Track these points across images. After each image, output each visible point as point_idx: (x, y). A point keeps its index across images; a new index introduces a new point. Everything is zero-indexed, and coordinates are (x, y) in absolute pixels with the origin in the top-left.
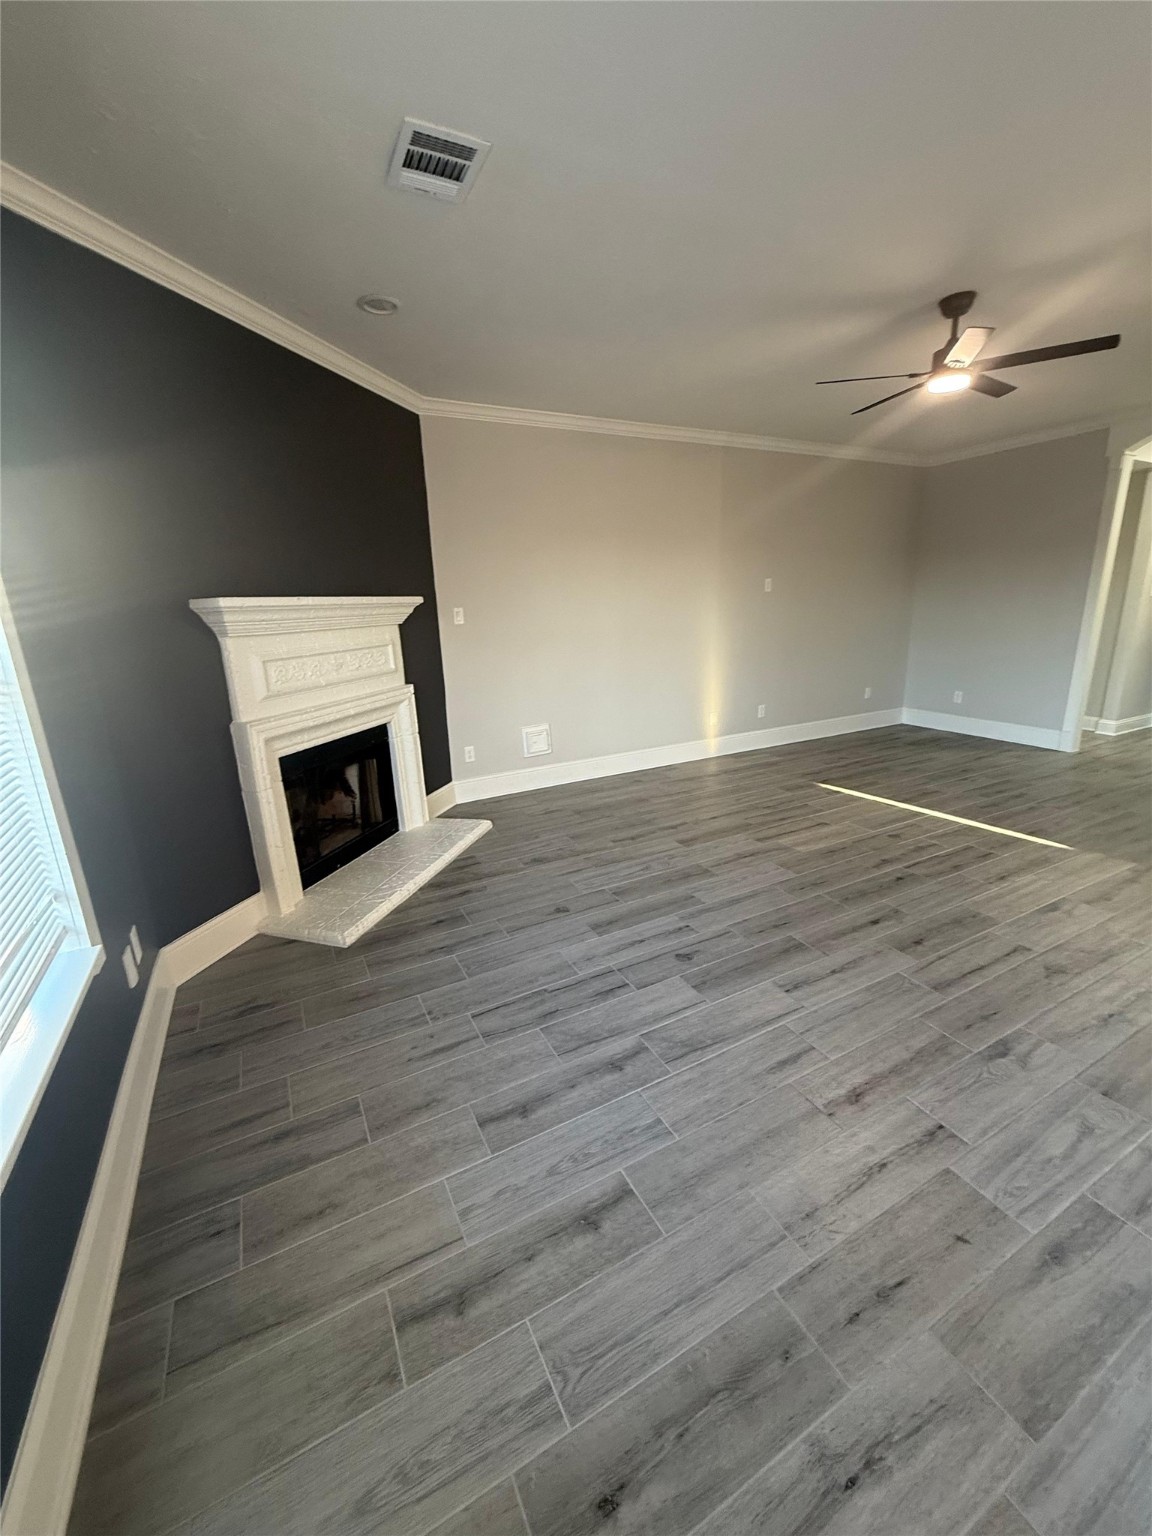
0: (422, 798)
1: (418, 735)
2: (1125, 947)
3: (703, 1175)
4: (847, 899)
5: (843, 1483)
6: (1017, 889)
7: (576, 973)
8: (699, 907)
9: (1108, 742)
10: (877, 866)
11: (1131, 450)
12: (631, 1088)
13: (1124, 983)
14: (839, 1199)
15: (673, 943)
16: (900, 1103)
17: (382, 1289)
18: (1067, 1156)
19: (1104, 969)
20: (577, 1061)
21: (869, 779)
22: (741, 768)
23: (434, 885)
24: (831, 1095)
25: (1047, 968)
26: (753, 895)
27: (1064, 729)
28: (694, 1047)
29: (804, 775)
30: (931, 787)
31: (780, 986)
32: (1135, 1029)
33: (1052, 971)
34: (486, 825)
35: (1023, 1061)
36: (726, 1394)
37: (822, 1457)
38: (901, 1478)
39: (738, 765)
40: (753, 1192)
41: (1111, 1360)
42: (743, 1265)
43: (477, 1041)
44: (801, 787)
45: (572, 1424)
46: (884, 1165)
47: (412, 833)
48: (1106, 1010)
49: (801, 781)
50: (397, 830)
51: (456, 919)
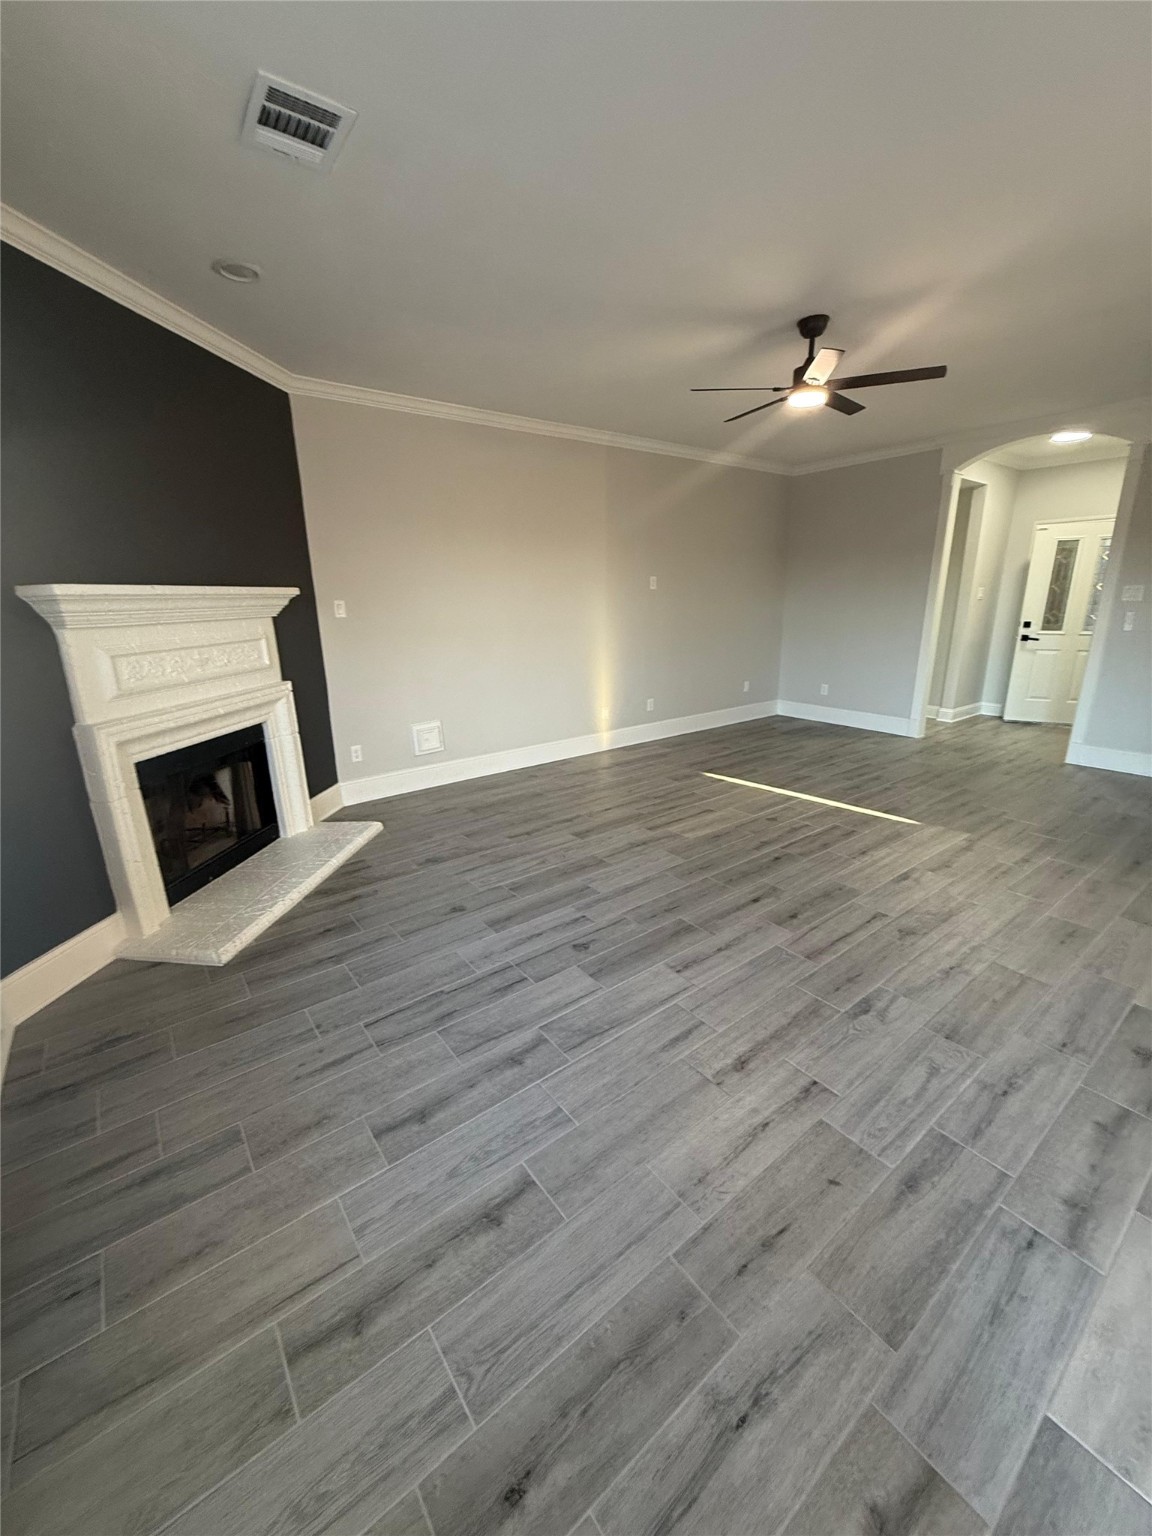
0: (305, 801)
1: (298, 736)
2: (960, 909)
3: (602, 1156)
4: (731, 880)
5: (735, 1424)
6: (875, 862)
7: (474, 972)
8: (596, 897)
9: (947, 728)
10: (757, 848)
11: (960, 470)
12: (531, 1081)
13: (960, 938)
14: (727, 1162)
15: (569, 934)
16: (779, 1066)
17: (271, 1324)
18: (918, 1096)
19: (946, 928)
20: (475, 1060)
21: (749, 767)
22: (632, 760)
23: (320, 892)
24: (718, 1066)
25: (900, 931)
26: (646, 881)
27: (912, 717)
28: (591, 1034)
29: (691, 765)
30: (802, 773)
31: (672, 967)
32: (971, 978)
33: (906, 933)
34: (376, 827)
35: (882, 1015)
36: (628, 1362)
37: (716, 1403)
38: (784, 1408)
39: (632, 757)
40: (649, 1167)
41: (954, 1267)
42: (641, 1237)
43: (371, 1050)
44: (687, 777)
45: (477, 1423)
46: (767, 1124)
47: (295, 839)
48: (945, 964)
49: (687, 771)
50: (278, 836)
51: (347, 926)
